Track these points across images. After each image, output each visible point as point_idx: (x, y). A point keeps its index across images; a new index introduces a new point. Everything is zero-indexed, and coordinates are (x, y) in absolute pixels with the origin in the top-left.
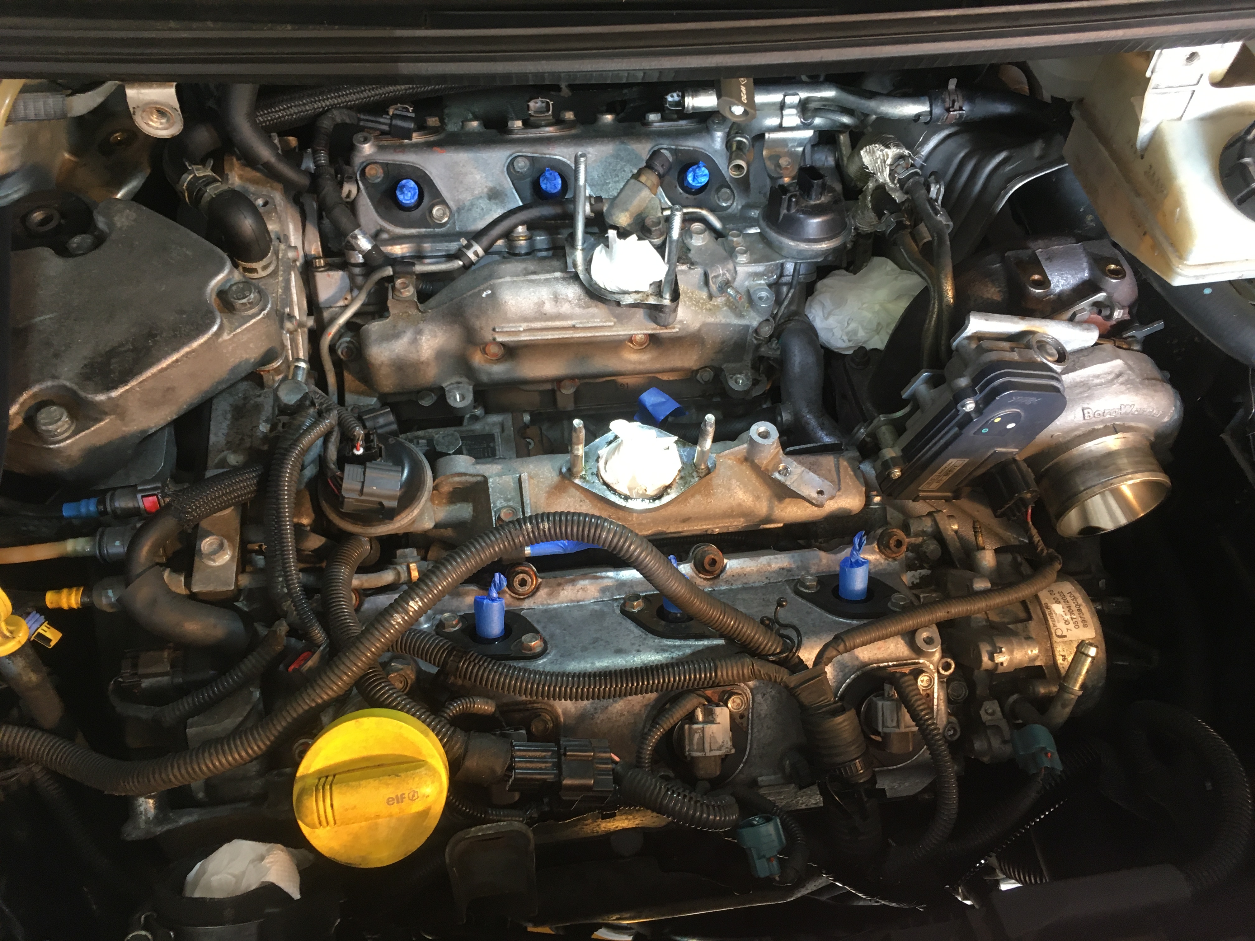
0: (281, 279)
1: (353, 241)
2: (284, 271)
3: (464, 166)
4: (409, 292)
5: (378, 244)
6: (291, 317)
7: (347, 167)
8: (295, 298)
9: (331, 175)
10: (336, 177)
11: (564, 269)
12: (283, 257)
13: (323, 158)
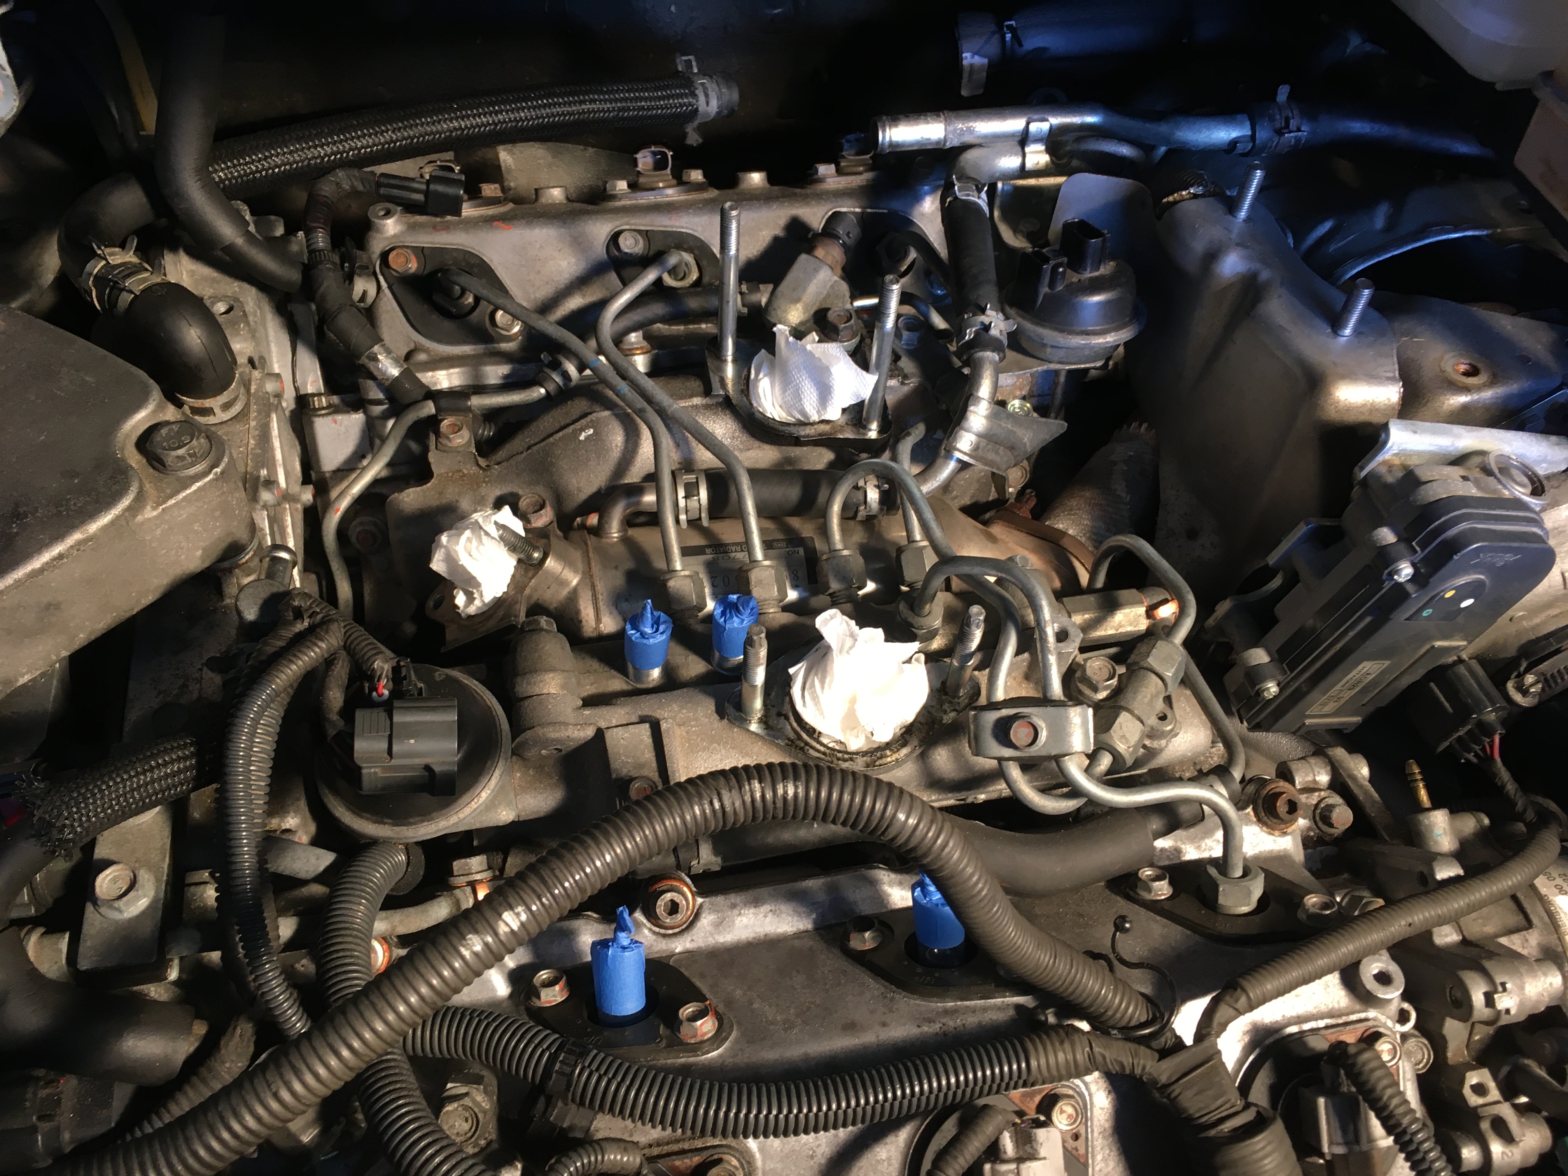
0: (253, 424)
1: (371, 365)
2: (259, 412)
3: (541, 247)
4: (462, 439)
5: (412, 368)
6: (270, 483)
7: (359, 253)
8: (279, 456)
9: (334, 263)
10: (342, 267)
11: (707, 391)
12: (257, 390)
13: (321, 240)
